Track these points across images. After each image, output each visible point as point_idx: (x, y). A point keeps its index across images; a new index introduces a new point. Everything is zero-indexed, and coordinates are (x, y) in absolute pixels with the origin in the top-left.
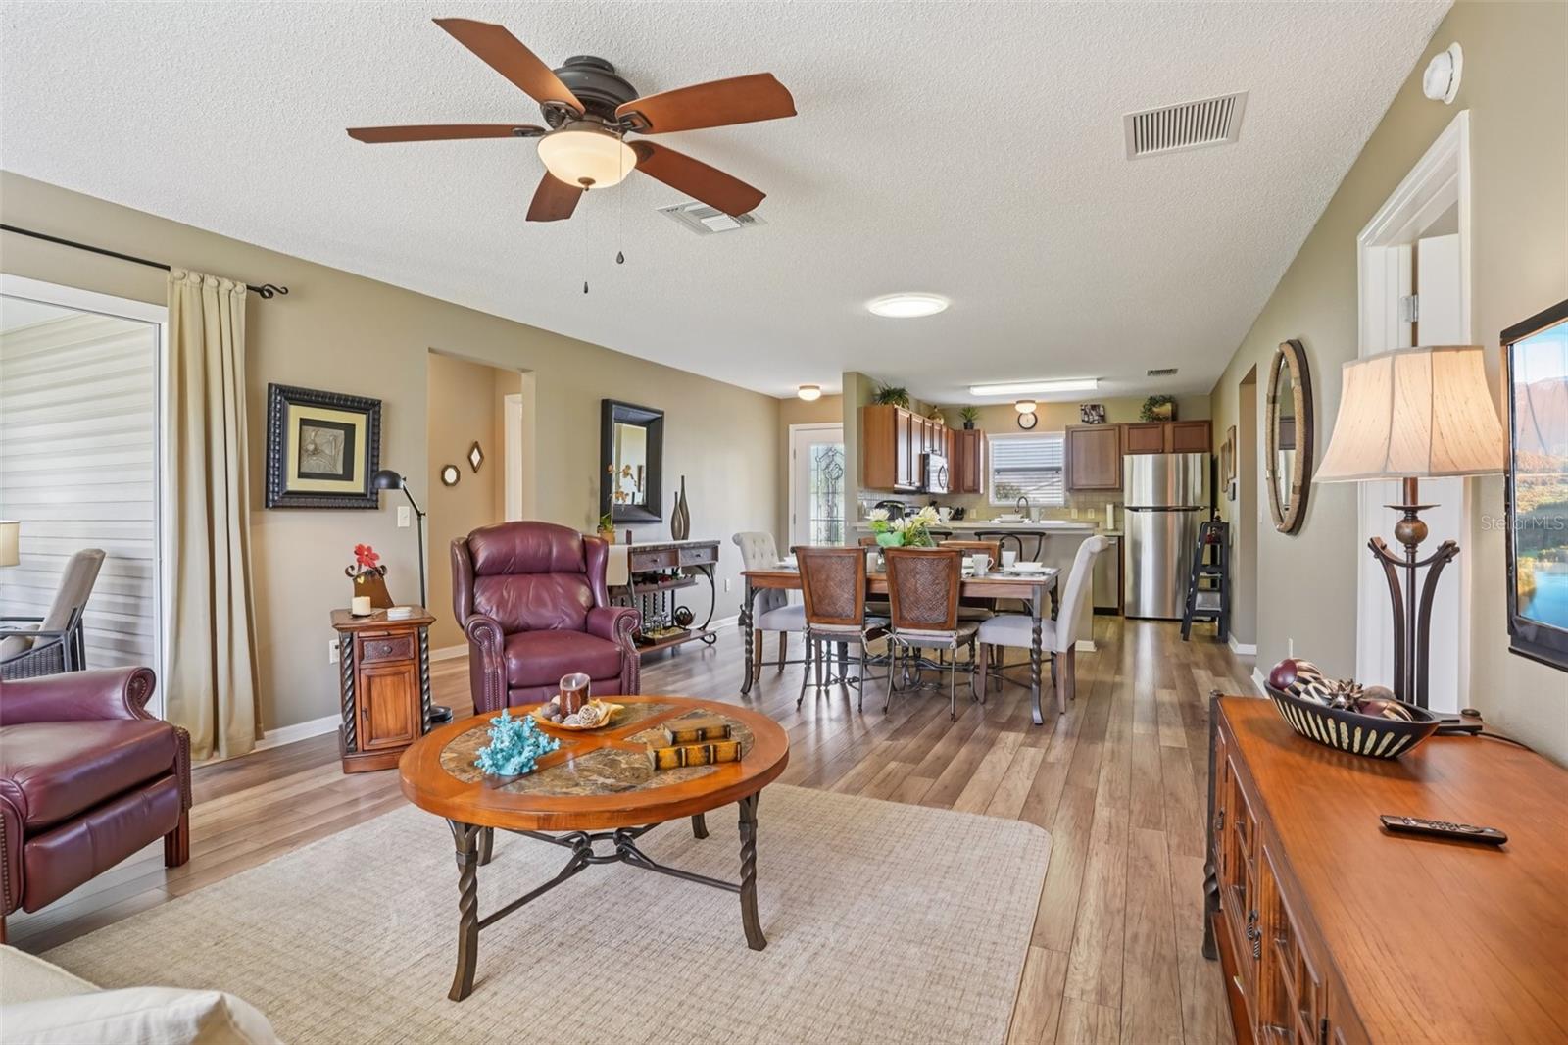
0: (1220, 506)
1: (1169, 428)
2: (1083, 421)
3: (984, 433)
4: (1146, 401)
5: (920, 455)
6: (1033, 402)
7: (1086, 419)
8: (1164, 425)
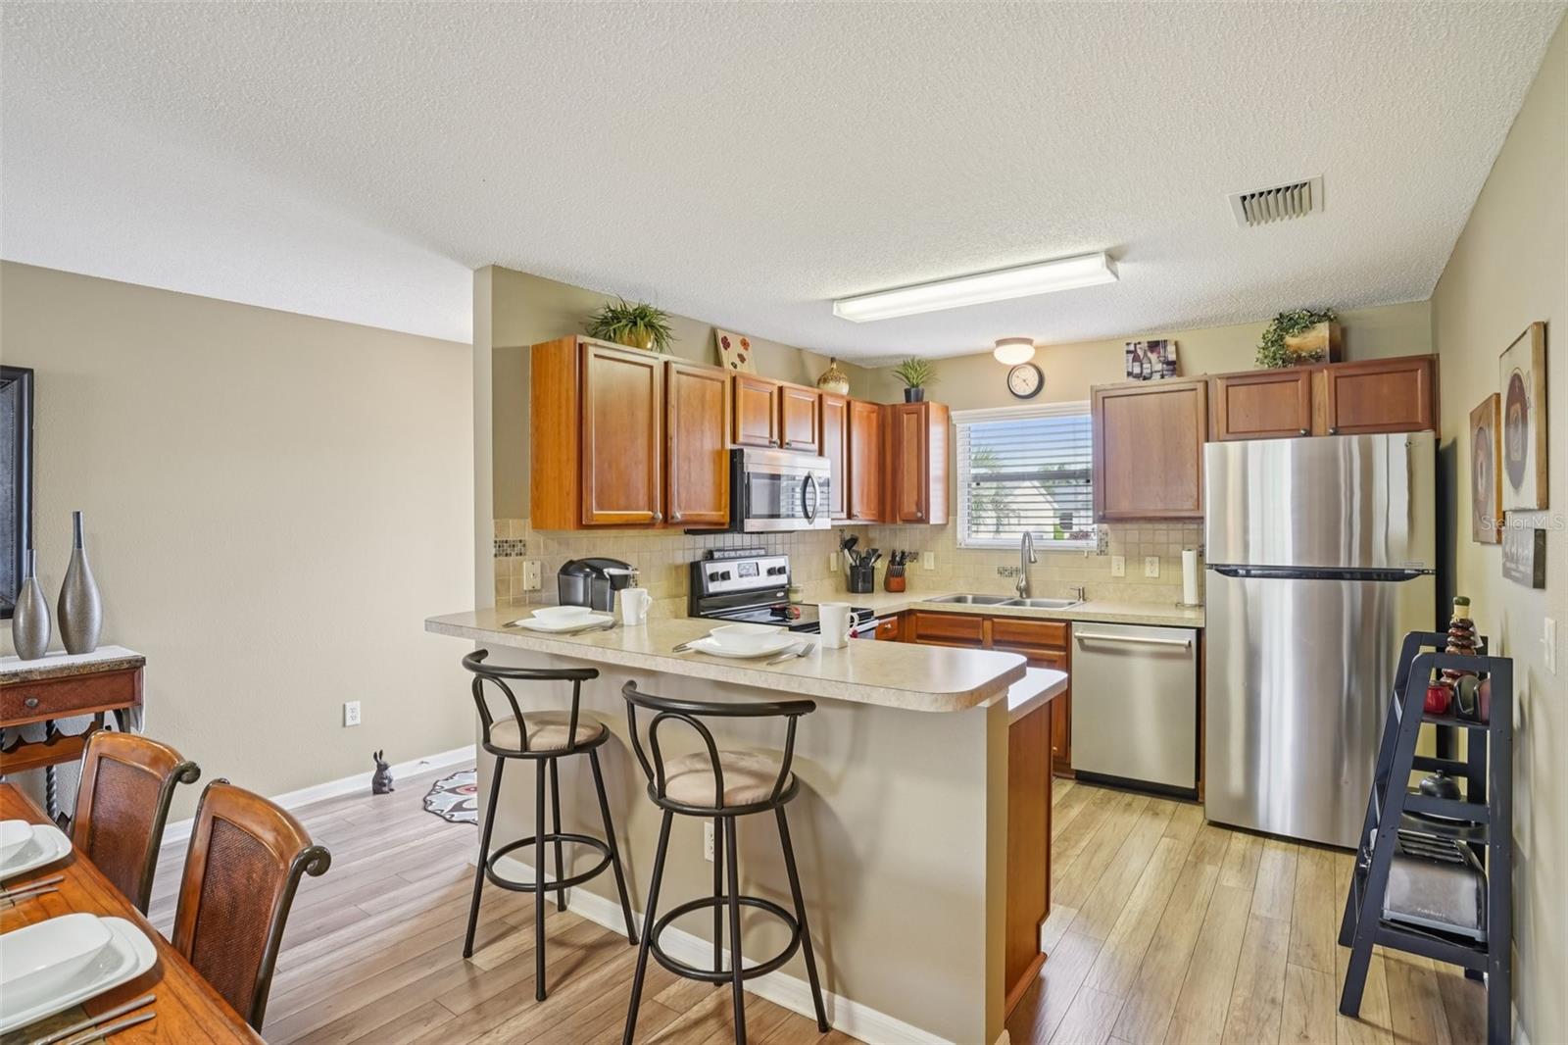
0: (1463, 589)
1: (1323, 380)
2: (1129, 374)
3: (946, 409)
4: (1268, 325)
5: (719, 454)
6: (1029, 341)
7: (1137, 370)
8: (1311, 373)
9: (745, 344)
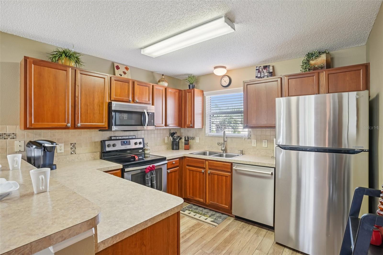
3: (202, 91)
6: (224, 67)
7: (259, 75)
8: (319, 73)
9: (127, 69)
